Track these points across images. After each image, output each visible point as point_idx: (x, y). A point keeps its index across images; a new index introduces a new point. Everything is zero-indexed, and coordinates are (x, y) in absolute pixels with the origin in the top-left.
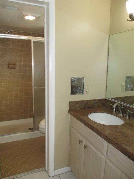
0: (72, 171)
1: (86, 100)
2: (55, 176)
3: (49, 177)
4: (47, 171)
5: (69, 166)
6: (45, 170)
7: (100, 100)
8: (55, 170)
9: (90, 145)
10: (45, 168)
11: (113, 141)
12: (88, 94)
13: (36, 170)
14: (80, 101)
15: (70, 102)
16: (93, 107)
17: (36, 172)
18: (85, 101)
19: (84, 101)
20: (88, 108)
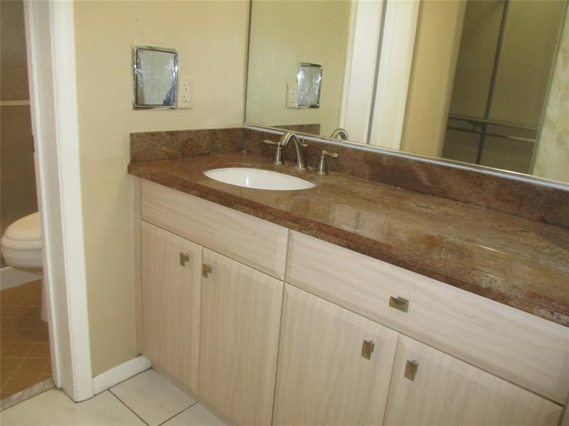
0: (151, 368)
1: (187, 131)
2: (95, 395)
3: (76, 402)
4: (61, 389)
5: (140, 355)
6: (55, 387)
7: (229, 132)
8: (93, 377)
9: (223, 261)
10: (53, 381)
11: (313, 221)
12: (191, 109)
13: (20, 393)
14: (167, 132)
15: (132, 135)
16: (208, 154)
17: (21, 400)
18: (183, 132)
19: (178, 132)
20: (194, 156)
